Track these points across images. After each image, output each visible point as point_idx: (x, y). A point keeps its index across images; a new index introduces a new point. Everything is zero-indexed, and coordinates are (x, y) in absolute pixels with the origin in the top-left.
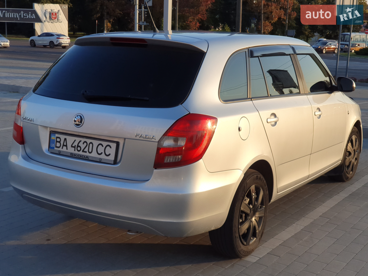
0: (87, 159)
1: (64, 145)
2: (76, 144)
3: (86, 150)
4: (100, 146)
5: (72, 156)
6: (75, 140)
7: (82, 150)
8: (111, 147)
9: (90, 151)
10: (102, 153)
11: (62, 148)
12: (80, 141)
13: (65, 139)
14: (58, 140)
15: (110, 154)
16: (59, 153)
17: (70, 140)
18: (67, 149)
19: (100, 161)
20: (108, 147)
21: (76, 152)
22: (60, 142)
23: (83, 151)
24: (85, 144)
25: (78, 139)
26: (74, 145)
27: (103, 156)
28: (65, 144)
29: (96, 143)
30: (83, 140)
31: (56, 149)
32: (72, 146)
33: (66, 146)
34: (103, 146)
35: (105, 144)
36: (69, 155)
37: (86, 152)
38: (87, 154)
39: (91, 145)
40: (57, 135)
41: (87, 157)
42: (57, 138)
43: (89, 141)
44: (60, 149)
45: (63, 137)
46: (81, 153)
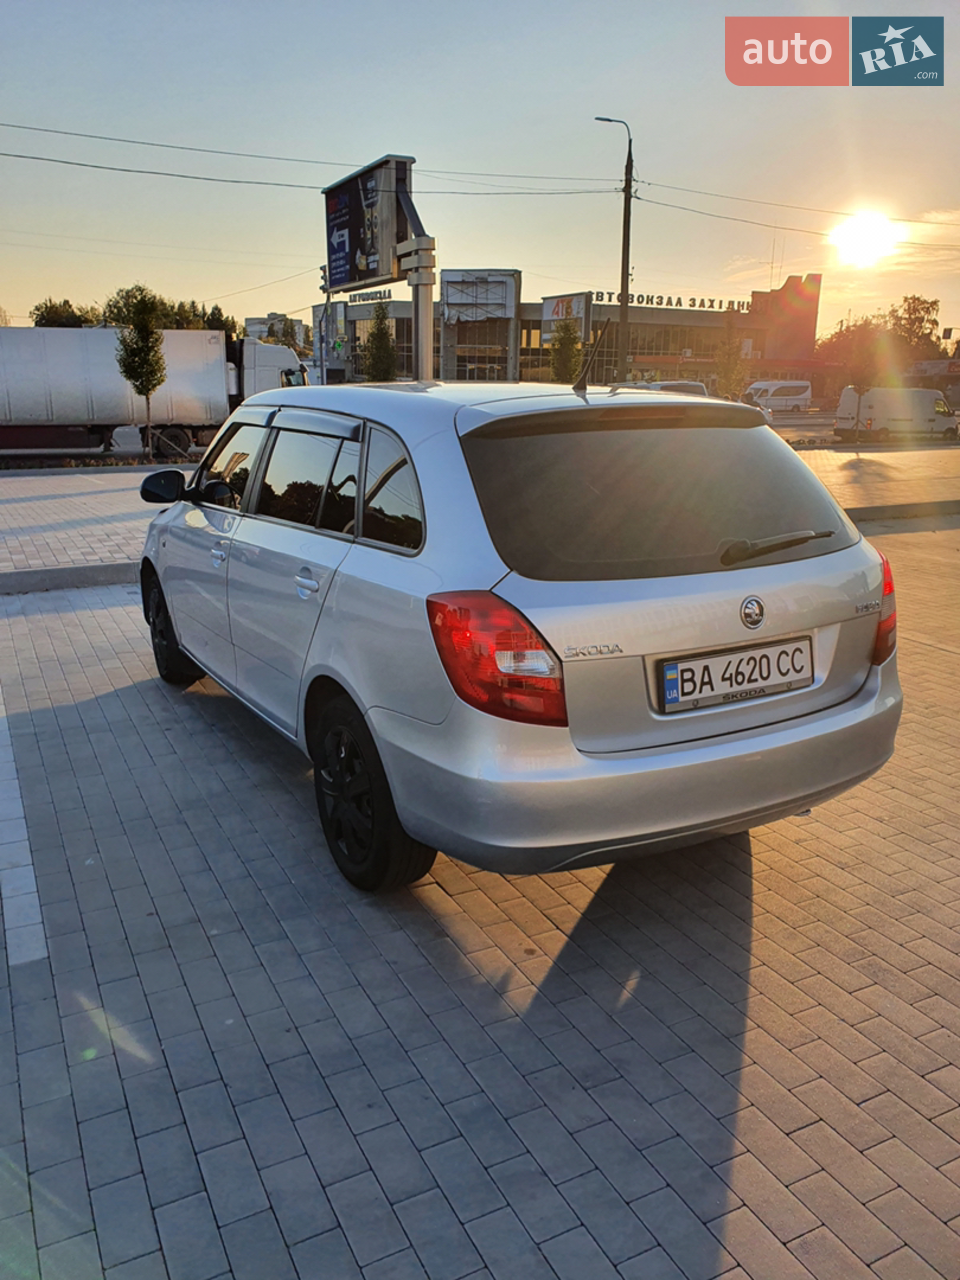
0: (761, 693)
1: (703, 684)
2: (732, 670)
3: (756, 675)
4: (783, 656)
5: (729, 699)
6: (730, 662)
7: (747, 678)
8: (801, 652)
9: (765, 674)
10: (788, 670)
11: (701, 692)
12: (741, 660)
13: (706, 668)
14: (687, 675)
15: (802, 667)
16: (696, 706)
17: (717, 665)
18: (712, 689)
19: (789, 688)
20: (798, 653)
21: (736, 688)
22: (691, 680)
23: (750, 681)
24: (752, 663)
25: (735, 658)
26: (727, 675)
27: (792, 676)
28: (706, 679)
29: (772, 652)
30: (746, 655)
31: (682, 699)
32: (724, 679)
33: (710, 683)
34: (787, 655)
35: (790, 648)
36: (721, 700)
37: (756, 680)
38: (761, 683)
39: (764, 661)
40: (681, 666)
41: (762, 690)
42: (683, 671)
43: (757, 654)
44: (696, 695)
45: (697, 666)
46: (746, 686)
